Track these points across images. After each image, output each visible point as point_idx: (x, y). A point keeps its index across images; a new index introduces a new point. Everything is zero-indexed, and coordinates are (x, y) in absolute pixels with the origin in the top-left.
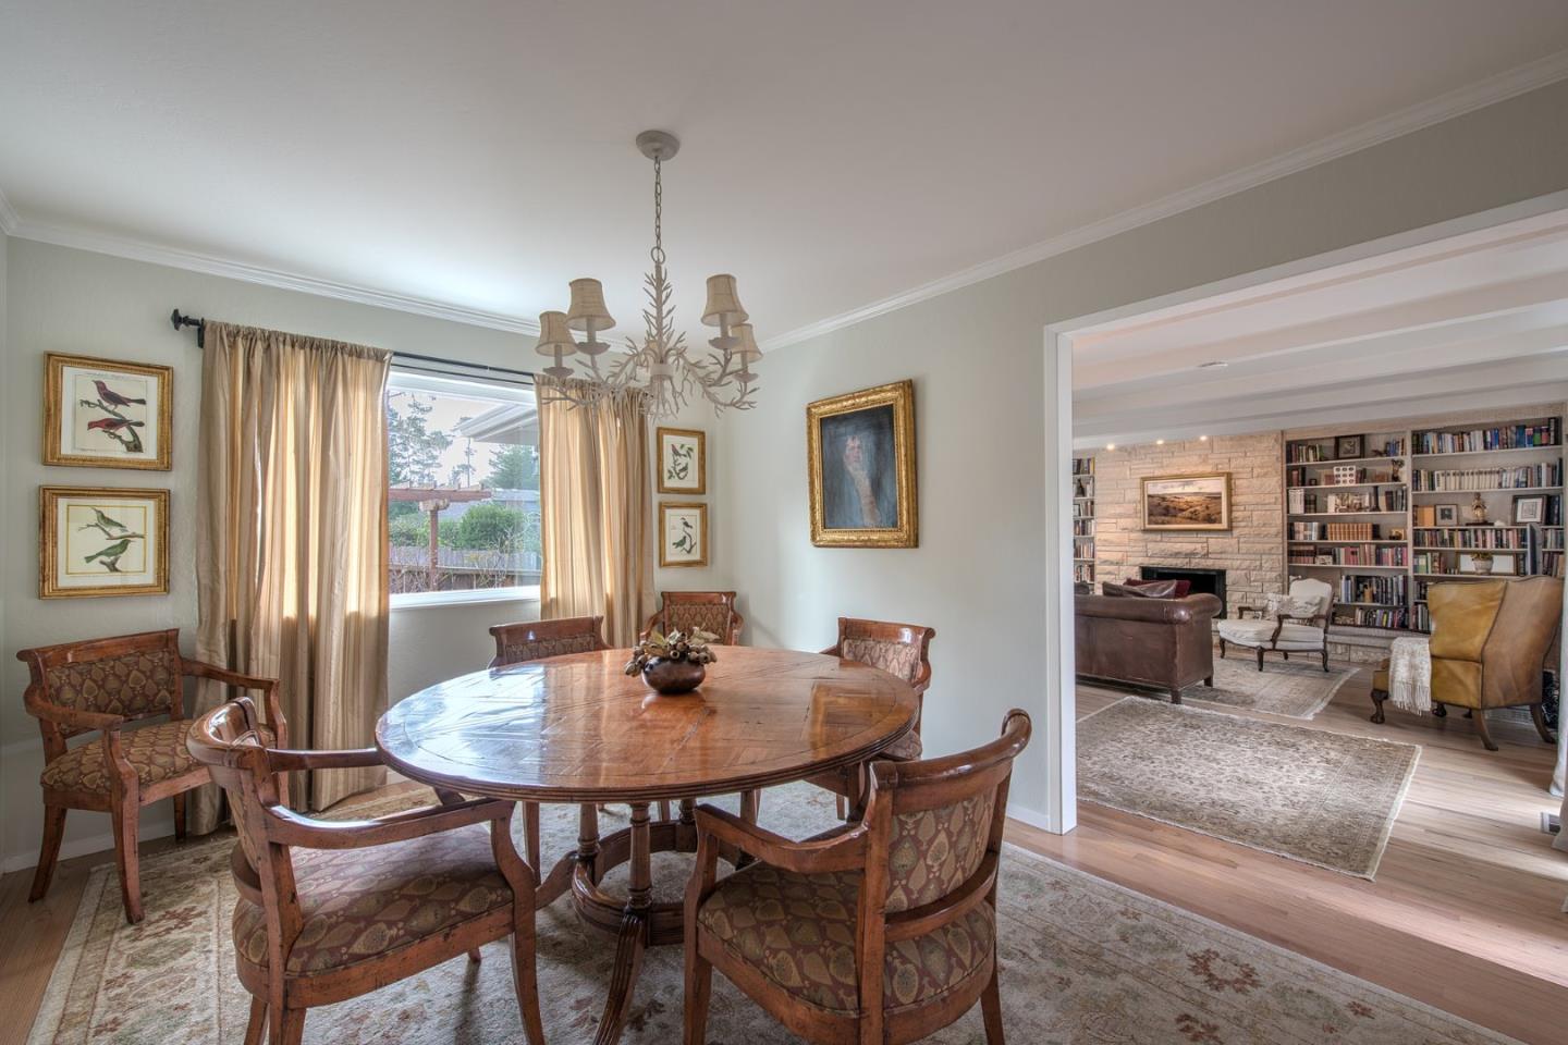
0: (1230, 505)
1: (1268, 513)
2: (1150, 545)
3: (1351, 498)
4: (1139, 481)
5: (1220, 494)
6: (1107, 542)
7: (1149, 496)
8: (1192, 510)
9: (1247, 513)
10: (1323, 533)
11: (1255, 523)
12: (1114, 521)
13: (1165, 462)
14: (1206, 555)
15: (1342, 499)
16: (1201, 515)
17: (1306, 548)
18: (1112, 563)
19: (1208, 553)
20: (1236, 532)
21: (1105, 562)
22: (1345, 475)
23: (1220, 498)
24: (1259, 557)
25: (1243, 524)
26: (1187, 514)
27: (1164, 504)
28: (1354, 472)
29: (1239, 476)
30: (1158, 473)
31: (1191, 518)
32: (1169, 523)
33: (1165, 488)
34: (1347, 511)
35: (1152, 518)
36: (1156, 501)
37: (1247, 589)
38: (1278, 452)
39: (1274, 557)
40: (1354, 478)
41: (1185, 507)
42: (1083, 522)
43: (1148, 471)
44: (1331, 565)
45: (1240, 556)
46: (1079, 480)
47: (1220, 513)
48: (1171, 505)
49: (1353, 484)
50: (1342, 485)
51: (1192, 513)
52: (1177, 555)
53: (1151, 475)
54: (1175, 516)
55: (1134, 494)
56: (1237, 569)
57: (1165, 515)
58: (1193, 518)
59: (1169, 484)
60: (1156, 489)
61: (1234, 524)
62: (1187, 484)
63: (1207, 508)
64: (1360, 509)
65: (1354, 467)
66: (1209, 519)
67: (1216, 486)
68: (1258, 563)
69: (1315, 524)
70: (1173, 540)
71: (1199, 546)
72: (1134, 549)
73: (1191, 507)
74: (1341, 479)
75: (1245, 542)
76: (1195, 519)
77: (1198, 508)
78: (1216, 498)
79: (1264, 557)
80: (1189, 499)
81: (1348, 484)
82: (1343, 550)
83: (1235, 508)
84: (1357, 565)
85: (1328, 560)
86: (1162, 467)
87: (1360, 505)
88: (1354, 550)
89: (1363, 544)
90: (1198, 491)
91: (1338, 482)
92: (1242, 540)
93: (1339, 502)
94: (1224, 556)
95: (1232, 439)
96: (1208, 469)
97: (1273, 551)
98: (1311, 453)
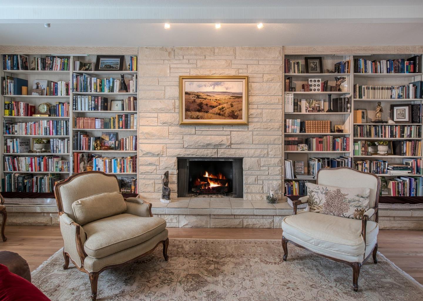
0: (248, 104)
1: (274, 111)
2: (187, 138)
3: (314, 102)
4: (177, 79)
5: (242, 94)
6: (149, 136)
7: (186, 93)
8: (220, 107)
9: (259, 111)
10: (302, 127)
11: (265, 120)
12: (156, 115)
13: (199, 64)
14: (230, 146)
15: (309, 103)
16: (227, 111)
17: (293, 139)
18: (153, 155)
19: (231, 144)
20: (251, 127)
21: (147, 154)
22: (315, 85)
23: (241, 97)
24: (266, 146)
25: (256, 120)
26: (216, 110)
27: (198, 101)
28: (320, 83)
29: (254, 80)
30: (193, 73)
31: (219, 114)
32: (202, 118)
33: (200, 86)
34: (312, 111)
35: (189, 113)
36: (192, 98)
37: (258, 173)
38: (280, 63)
39: (277, 146)
40: (320, 88)
41: (215, 104)
42: (126, 116)
43: (183, 70)
44: (307, 151)
45: (254, 146)
46: (123, 77)
47: (241, 110)
48: (205, 102)
49: (320, 92)
50: (313, 92)
51: (220, 109)
52: (207, 146)
53: (188, 75)
54: (207, 112)
55: (174, 92)
56: (251, 157)
57: (199, 111)
58: (220, 115)
59: (203, 83)
60: (191, 87)
61: (250, 120)
62: (217, 84)
63: (232, 106)
64: (319, 111)
65: (320, 79)
66: (233, 116)
67: (237, 87)
68: (266, 151)
69: (299, 121)
70: (204, 133)
71: (224, 138)
72: (173, 141)
73: (220, 104)
74: (313, 88)
75: (257, 135)
76: (223, 115)
77: (225, 105)
78: (238, 97)
79: (270, 146)
80: (218, 97)
81: (316, 92)
82: (314, 140)
83: (250, 106)
84: (323, 150)
85: (305, 147)
86: (197, 68)
87: (319, 107)
88: (321, 140)
89: (326, 135)
90: (225, 91)
91: (311, 90)
92: (255, 133)
93: (307, 104)
94: (242, 146)
95: (249, 49)
96: (233, 73)
97: (276, 142)
98: (296, 66)
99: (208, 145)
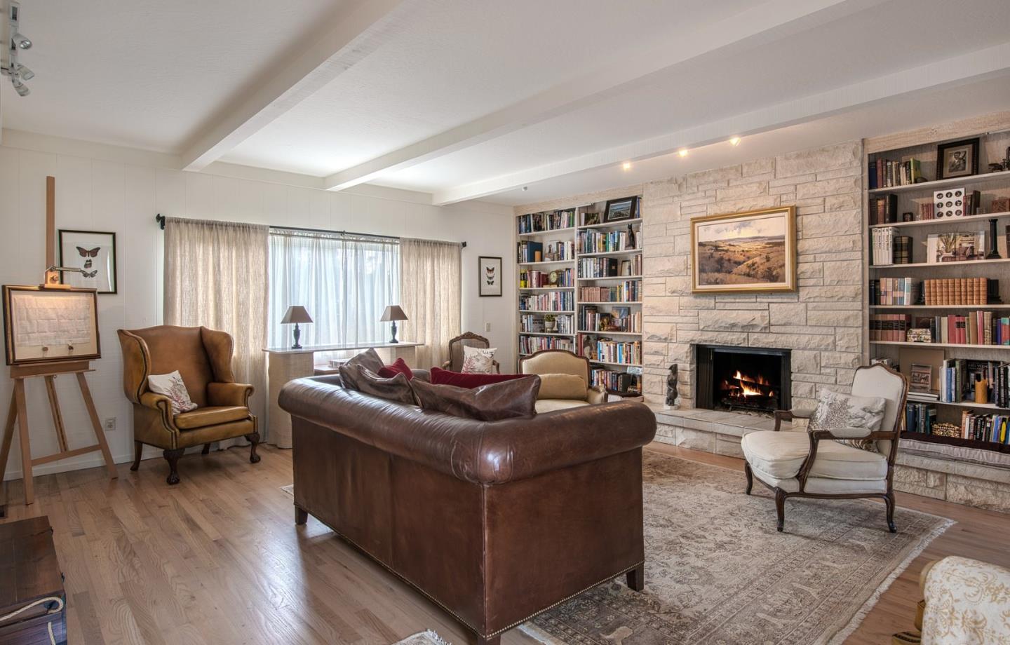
0: (796, 254)
1: (845, 263)
2: (703, 314)
3: (959, 239)
4: (689, 224)
5: (783, 238)
6: (655, 311)
7: (701, 244)
8: (750, 262)
9: (817, 266)
10: (918, 297)
11: (828, 281)
12: (662, 280)
13: (720, 195)
14: (767, 328)
15: (946, 242)
16: (761, 269)
17: (895, 317)
18: (660, 340)
19: (770, 324)
20: (803, 294)
21: (652, 337)
22: (949, 204)
23: (783, 244)
24: (831, 331)
25: (812, 282)
26: (743, 268)
27: (717, 255)
28: (961, 198)
29: (808, 210)
30: (712, 211)
31: (749, 275)
32: (722, 282)
33: (718, 232)
34: (953, 259)
35: (704, 275)
36: (708, 251)
37: (817, 378)
38: (858, 171)
39: (852, 330)
40: (961, 208)
41: (741, 258)
42: (634, 283)
43: (699, 209)
44: (929, 344)
45: (809, 330)
47: (784, 265)
48: (726, 257)
49: (961, 217)
50: (945, 219)
51: (749, 267)
52: (732, 327)
53: (704, 215)
54: (730, 272)
55: (684, 244)
56: (804, 349)
57: (719, 271)
58: (750, 275)
59: (724, 226)
60: (708, 234)
61: (801, 283)
62: (744, 225)
63: (768, 259)
64: (972, 257)
65: (962, 190)
66: (771, 276)
67: (777, 226)
68: (831, 339)
69: (908, 281)
70: (728, 306)
71: (758, 314)
72: (685, 320)
73: (749, 258)
74: (944, 210)
75: (814, 309)
76: (754, 276)
77: (757, 259)
78: (777, 244)
79: (839, 330)
80: (746, 247)
81: (954, 217)
82: (945, 320)
83: (801, 258)
84: (965, 343)
85: (926, 334)
86: (716, 203)
87: (972, 248)
88: (961, 319)
89: (975, 310)
90: (756, 235)
91: (940, 215)
92: (810, 306)
93: (942, 245)
94: (788, 329)
95: (798, 156)
96: (769, 202)
97: (850, 323)
98: (903, 170)
99: (733, 325)
